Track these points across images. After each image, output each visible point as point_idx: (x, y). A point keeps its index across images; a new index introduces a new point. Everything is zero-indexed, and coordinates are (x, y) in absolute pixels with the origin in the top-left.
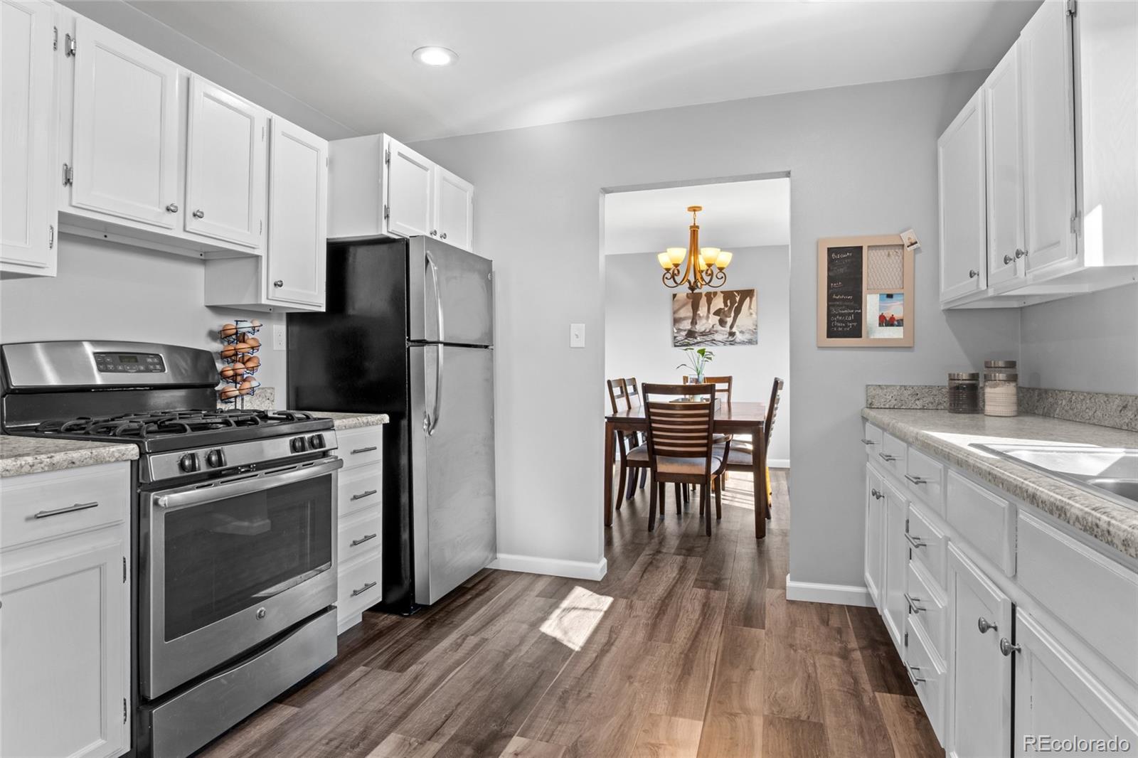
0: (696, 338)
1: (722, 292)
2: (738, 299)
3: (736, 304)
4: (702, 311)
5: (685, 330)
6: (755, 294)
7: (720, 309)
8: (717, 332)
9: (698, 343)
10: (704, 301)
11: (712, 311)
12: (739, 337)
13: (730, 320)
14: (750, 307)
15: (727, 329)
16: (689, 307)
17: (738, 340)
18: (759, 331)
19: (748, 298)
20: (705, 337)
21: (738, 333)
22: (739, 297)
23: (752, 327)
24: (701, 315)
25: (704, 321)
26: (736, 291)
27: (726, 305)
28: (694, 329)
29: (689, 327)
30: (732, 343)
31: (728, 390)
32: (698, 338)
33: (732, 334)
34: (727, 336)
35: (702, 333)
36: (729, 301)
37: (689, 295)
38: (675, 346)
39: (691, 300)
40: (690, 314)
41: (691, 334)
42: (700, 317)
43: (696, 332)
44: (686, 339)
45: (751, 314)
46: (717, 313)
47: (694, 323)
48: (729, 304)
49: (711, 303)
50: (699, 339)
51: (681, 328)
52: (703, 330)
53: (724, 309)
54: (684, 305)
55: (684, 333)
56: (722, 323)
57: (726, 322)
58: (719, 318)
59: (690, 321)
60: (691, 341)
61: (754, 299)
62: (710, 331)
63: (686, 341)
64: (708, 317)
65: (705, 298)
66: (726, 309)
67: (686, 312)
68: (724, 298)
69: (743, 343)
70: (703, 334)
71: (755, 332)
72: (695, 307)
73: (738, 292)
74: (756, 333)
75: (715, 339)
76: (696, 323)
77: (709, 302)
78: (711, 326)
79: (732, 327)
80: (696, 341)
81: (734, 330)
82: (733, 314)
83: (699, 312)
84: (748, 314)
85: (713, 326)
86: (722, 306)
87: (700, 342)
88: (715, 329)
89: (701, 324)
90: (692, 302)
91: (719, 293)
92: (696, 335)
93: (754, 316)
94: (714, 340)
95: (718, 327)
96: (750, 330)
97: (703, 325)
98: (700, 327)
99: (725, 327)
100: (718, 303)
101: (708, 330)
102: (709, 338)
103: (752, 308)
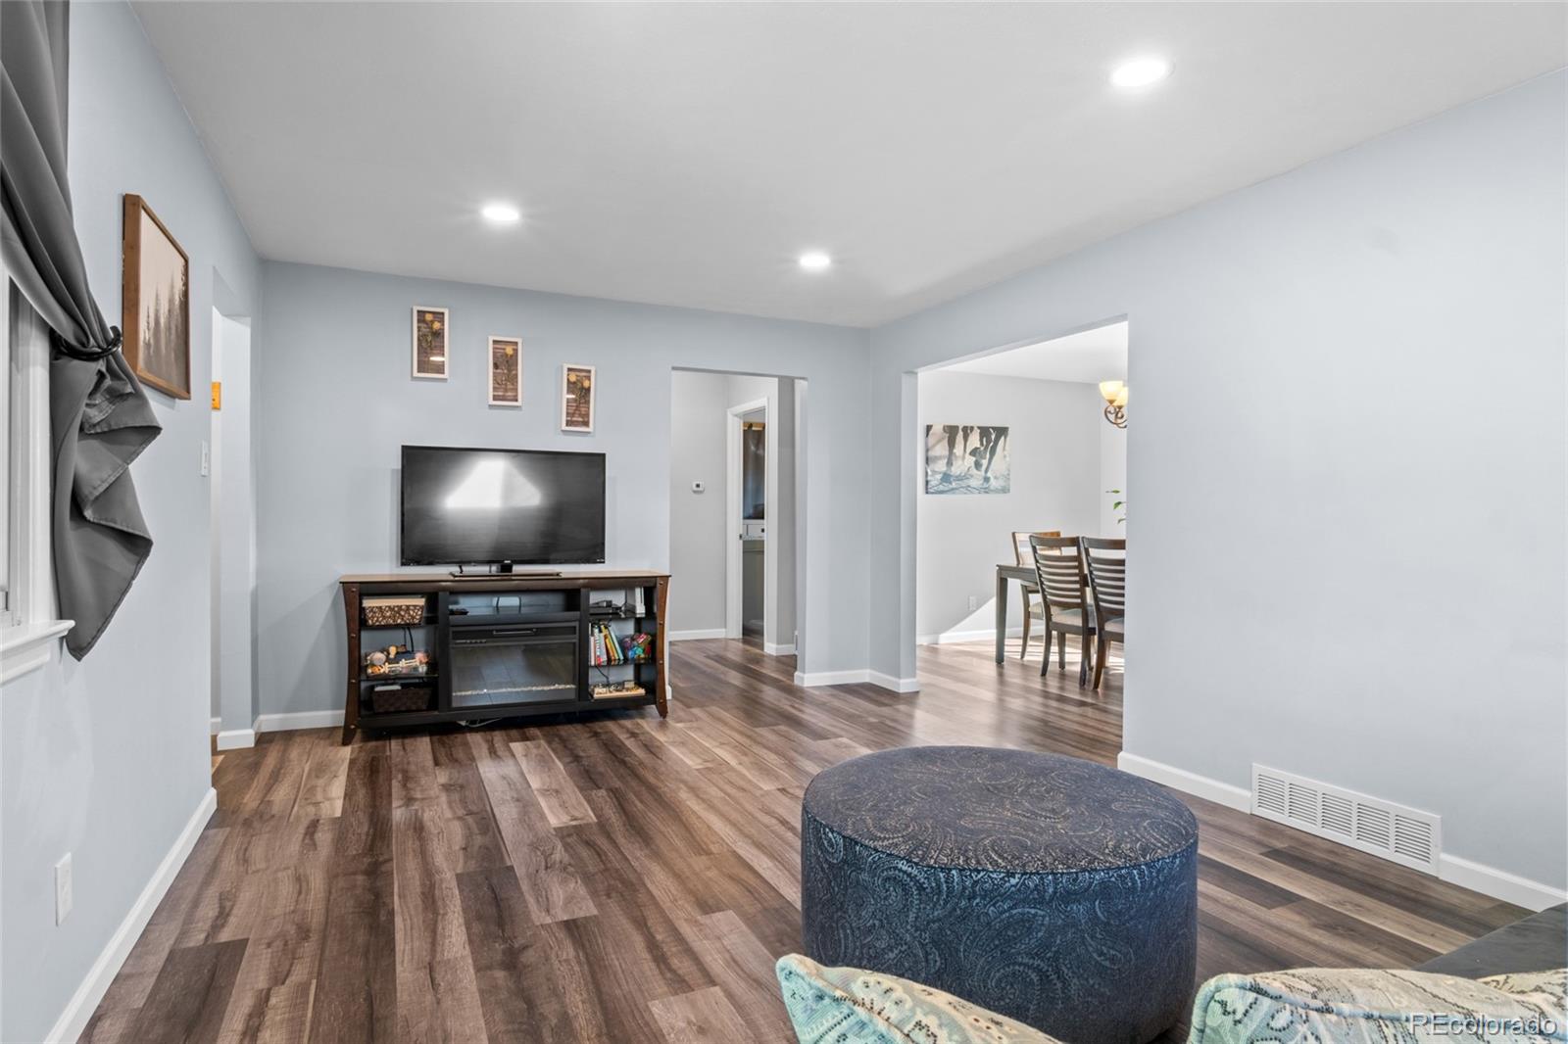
0: (951, 483)
1: (979, 428)
2: (993, 437)
3: (992, 444)
4: (958, 450)
5: (940, 473)
6: (1009, 432)
7: (976, 449)
8: (972, 476)
9: (953, 489)
10: (960, 435)
11: (968, 450)
12: (993, 483)
13: (985, 462)
14: (1004, 449)
15: (983, 473)
16: (945, 442)
17: (992, 488)
18: (1011, 476)
19: (1003, 438)
20: (959, 482)
21: (992, 480)
22: (994, 435)
23: (1006, 472)
24: (957, 454)
25: (960, 462)
26: (992, 428)
27: (982, 444)
28: (949, 472)
29: (944, 469)
30: (987, 491)
33: (987, 479)
34: (981, 482)
35: (957, 477)
36: (985, 439)
37: (946, 428)
38: (927, 493)
39: (949, 434)
40: (947, 453)
41: (946, 478)
42: (956, 456)
43: (951, 476)
44: (940, 484)
45: (1005, 456)
46: (974, 453)
47: (950, 463)
48: (985, 443)
49: (967, 441)
50: (954, 485)
51: (936, 470)
52: (958, 473)
53: (980, 448)
54: (940, 440)
55: (939, 477)
56: (978, 465)
57: (981, 466)
58: (974, 459)
59: (946, 461)
60: (945, 487)
61: (1008, 438)
62: (965, 475)
63: (941, 486)
64: (964, 458)
65: (962, 433)
66: (982, 448)
67: (941, 450)
68: (981, 433)
69: (997, 491)
70: (959, 478)
71: (1007, 478)
72: (952, 444)
73: (994, 428)
74: (1009, 479)
75: (971, 484)
76: (952, 464)
77: (966, 438)
78: (967, 469)
79: (986, 471)
80: (951, 486)
81: (989, 474)
82: (988, 456)
83: (955, 451)
84: (1003, 456)
85: (969, 469)
86: (979, 446)
87: (956, 489)
88: (970, 473)
89: (957, 465)
90: (949, 437)
91: (976, 428)
92: (952, 479)
93: (1008, 459)
94: (969, 486)
95: (974, 471)
96: (1003, 475)
97: (959, 467)
98: (955, 470)
99: (980, 471)
100: (974, 440)
101: (963, 474)
102: (964, 483)
103: (1006, 449)
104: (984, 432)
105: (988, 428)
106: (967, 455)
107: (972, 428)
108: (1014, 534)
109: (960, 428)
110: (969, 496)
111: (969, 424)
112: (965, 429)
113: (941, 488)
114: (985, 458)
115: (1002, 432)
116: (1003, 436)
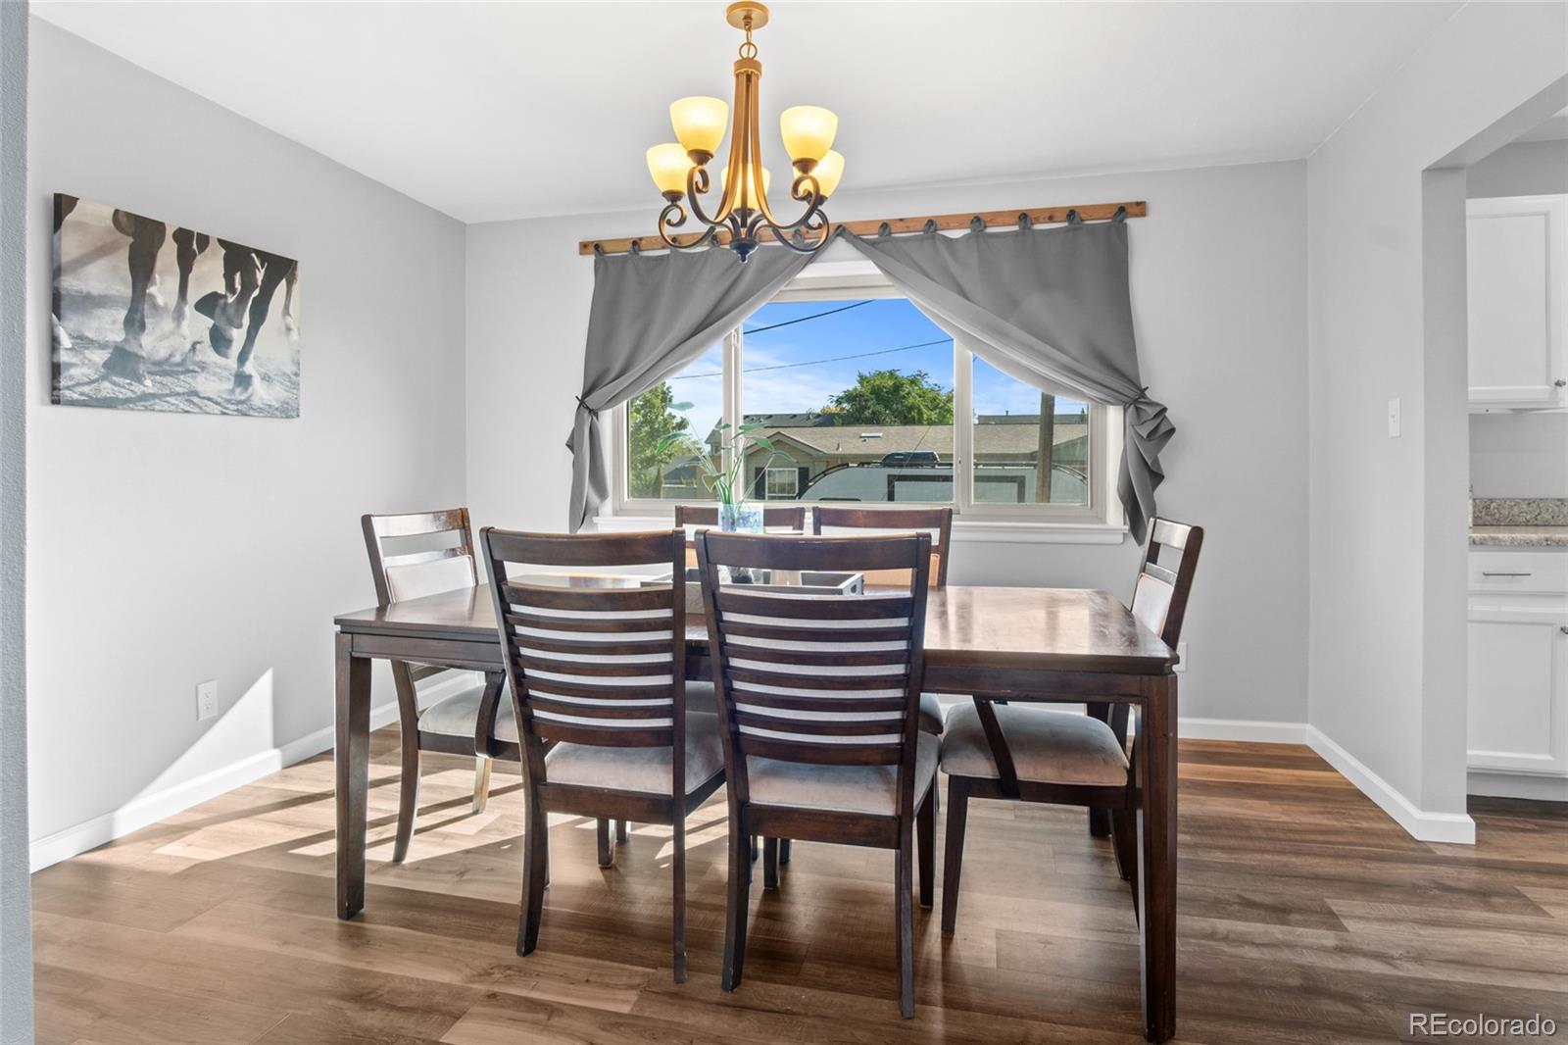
0: (139, 380)
1: (222, 243)
2: (260, 275)
3: (256, 293)
4: (163, 287)
5: (103, 346)
6: (300, 273)
8: (203, 366)
9: (145, 397)
10: (168, 252)
11: (195, 294)
12: (260, 392)
13: (238, 336)
14: (286, 311)
15: (232, 362)
16: (122, 259)
17: (256, 402)
18: (301, 379)
19: (284, 282)
20: (166, 380)
21: (257, 382)
22: (263, 271)
23: (290, 369)
24: (160, 301)
25: (167, 324)
28: (132, 348)
29: (117, 335)
30: (244, 409)
32: (148, 382)
33: (243, 380)
34: (230, 385)
35: (158, 363)
36: (238, 276)
37: (123, 220)
38: (56, 401)
39: (131, 240)
40: (125, 290)
41: (122, 361)
42: (155, 306)
43: (139, 358)
44: (104, 378)
45: (289, 329)
46: (208, 305)
47: (135, 323)
48: (238, 286)
49: (190, 270)
50: (149, 385)
51: (88, 335)
52: (162, 354)
53: (225, 297)
54: (102, 251)
55: (100, 357)
56: (219, 341)
57: (229, 342)
58: (210, 322)
59: (123, 314)
60: (120, 387)
61: (296, 287)
62: (182, 363)
63: (106, 384)
64: (179, 315)
65: (175, 246)
66: (231, 299)
67: (107, 277)
69: (268, 411)
70: (163, 368)
71: (293, 382)
72: (142, 270)
74: (296, 385)
75: (200, 389)
76: (143, 327)
77: (186, 262)
78: (188, 346)
79: (243, 358)
80: (139, 389)
81: (249, 368)
82: (246, 320)
83: (152, 290)
84: (283, 328)
85: (193, 348)
86: (222, 290)
87: (154, 396)
88: (199, 357)
89: (158, 332)
90: (131, 246)
91: (213, 244)
92: (142, 368)
93: (294, 335)
94: (195, 393)
95: (207, 354)
96: (284, 374)
97: (164, 337)
98: (154, 342)
99: (226, 357)
100: (210, 274)
101: (177, 359)
102: (180, 384)
103: (291, 312)
104: (237, 257)
105: (247, 251)
106: (189, 310)
107: (204, 241)
108: (366, 521)
109: (169, 232)
110: (195, 420)
111: (197, 228)
112: (183, 237)
113: (107, 389)
114: (240, 326)
115: (282, 268)
116: (284, 280)
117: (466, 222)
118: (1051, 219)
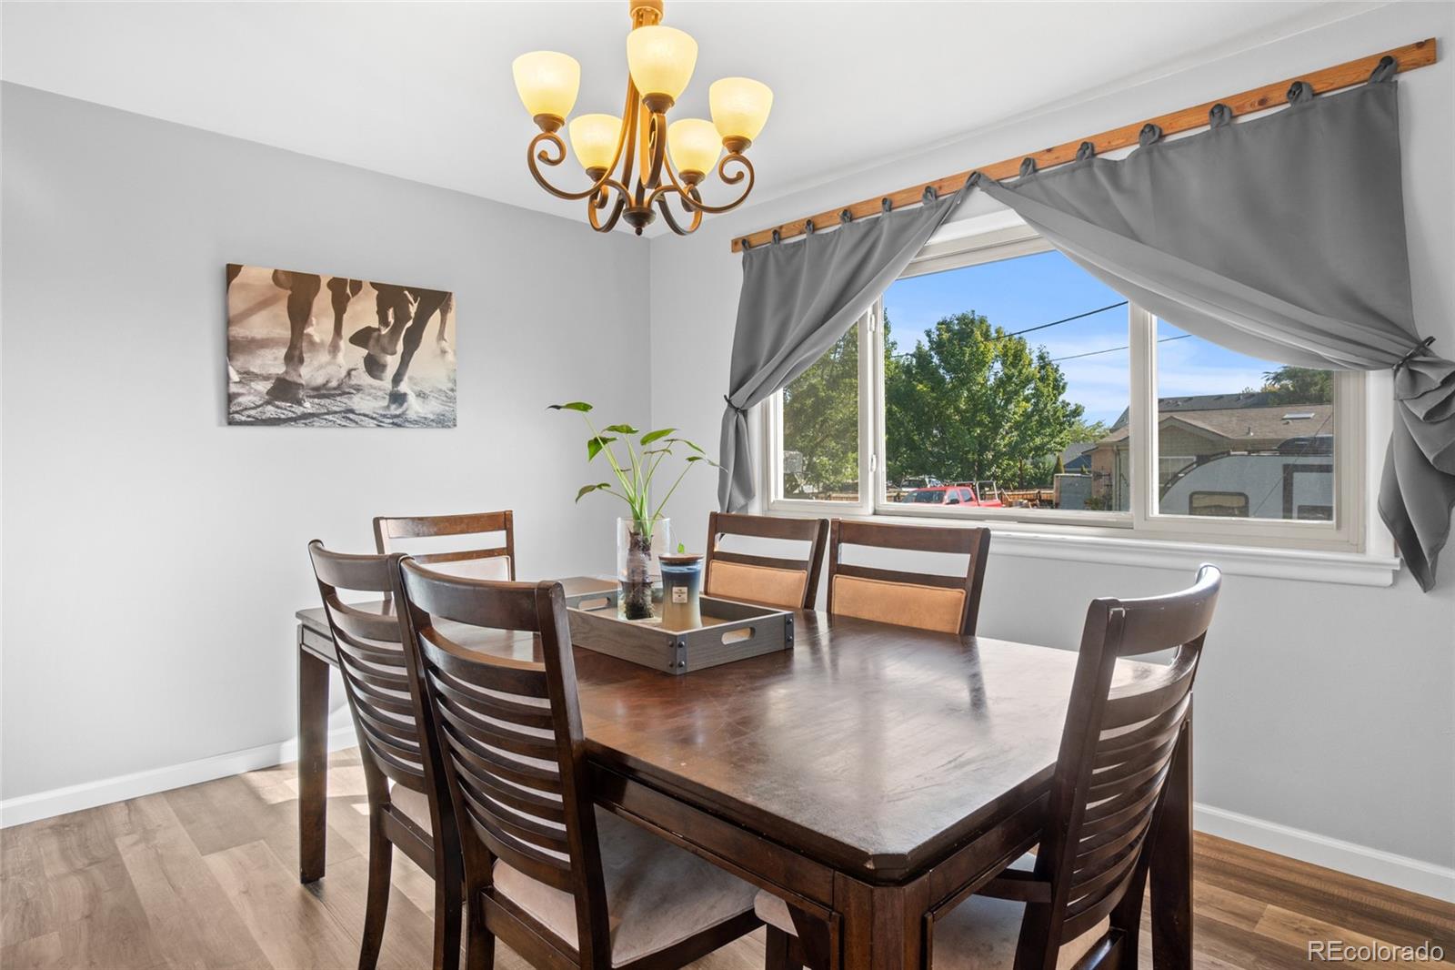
0: (299, 403)
1: (374, 285)
2: (413, 309)
3: (410, 324)
4: (320, 327)
5: (266, 378)
6: (454, 303)
7: (368, 330)
8: (358, 389)
9: (305, 416)
10: (323, 299)
11: (349, 330)
12: (415, 407)
13: (392, 362)
14: (441, 336)
15: (386, 383)
16: (281, 309)
17: (411, 415)
18: (458, 394)
19: (438, 313)
20: (323, 402)
21: (412, 398)
22: (416, 305)
23: (446, 386)
24: (317, 339)
25: (324, 357)
26: (411, 290)
27: (383, 320)
28: (293, 377)
29: (279, 369)
30: (399, 422)
31: (509, 551)
32: (307, 404)
33: (397, 398)
34: (386, 403)
35: (316, 389)
36: (391, 312)
37: (282, 277)
38: (231, 423)
39: (289, 292)
40: (286, 333)
41: (284, 389)
42: (312, 343)
43: (299, 386)
44: (268, 403)
45: (444, 352)
46: (361, 338)
47: (294, 357)
48: (391, 320)
49: (344, 311)
50: (308, 406)
51: (252, 369)
52: (320, 381)
53: (379, 330)
54: (264, 304)
55: (263, 387)
56: (374, 366)
57: (384, 367)
58: (365, 352)
59: (283, 351)
60: (284, 409)
61: (451, 316)
62: (339, 387)
63: (270, 408)
64: (334, 348)
65: (330, 293)
66: (384, 331)
67: (271, 324)
68: (380, 301)
69: (423, 422)
70: (321, 392)
71: (450, 397)
72: (300, 315)
73: (416, 292)
74: (453, 400)
75: (355, 407)
76: (301, 361)
77: (340, 305)
78: (344, 373)
79: (397, 379)
80: (299, 410)
81: (403, 387)
82: (400, 347)
83: (309, 330)
84: (439, 352)
85: (349, 374)
86: (375, 323)
87: (312, 415)
88: (354, 381)
89: (316, 363)
90: (291, 299)
91: (366, 288)
92: (301, 394)
93: (450, 357)
94: (352, 411)
95: (363, 378)
96: (441, 390)
97: (321, 367)
98: (312, 372)
99: (381, 379)
100: (363, 312)
101: (334, 384)
102: (338, 404)
103: (446, 337)
104: (390, 296)
105: (398, 290)
106: (344, 344)
107: (357, 286)
109: (324, 282)
110: (352, 433)
111: (350, 275)
112: (337, 285)
113: (270, 411)
114: (394, 353)
115: (436, 300)
116: (438, 310)
117: (651, 237)
118: (1263, 103)
